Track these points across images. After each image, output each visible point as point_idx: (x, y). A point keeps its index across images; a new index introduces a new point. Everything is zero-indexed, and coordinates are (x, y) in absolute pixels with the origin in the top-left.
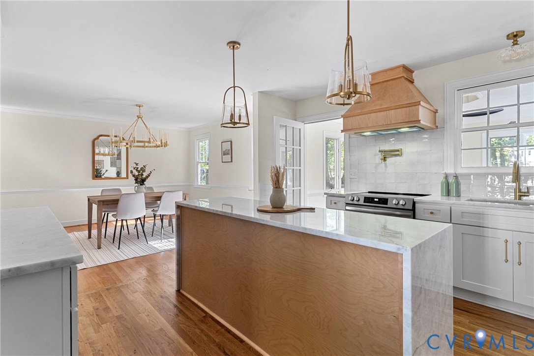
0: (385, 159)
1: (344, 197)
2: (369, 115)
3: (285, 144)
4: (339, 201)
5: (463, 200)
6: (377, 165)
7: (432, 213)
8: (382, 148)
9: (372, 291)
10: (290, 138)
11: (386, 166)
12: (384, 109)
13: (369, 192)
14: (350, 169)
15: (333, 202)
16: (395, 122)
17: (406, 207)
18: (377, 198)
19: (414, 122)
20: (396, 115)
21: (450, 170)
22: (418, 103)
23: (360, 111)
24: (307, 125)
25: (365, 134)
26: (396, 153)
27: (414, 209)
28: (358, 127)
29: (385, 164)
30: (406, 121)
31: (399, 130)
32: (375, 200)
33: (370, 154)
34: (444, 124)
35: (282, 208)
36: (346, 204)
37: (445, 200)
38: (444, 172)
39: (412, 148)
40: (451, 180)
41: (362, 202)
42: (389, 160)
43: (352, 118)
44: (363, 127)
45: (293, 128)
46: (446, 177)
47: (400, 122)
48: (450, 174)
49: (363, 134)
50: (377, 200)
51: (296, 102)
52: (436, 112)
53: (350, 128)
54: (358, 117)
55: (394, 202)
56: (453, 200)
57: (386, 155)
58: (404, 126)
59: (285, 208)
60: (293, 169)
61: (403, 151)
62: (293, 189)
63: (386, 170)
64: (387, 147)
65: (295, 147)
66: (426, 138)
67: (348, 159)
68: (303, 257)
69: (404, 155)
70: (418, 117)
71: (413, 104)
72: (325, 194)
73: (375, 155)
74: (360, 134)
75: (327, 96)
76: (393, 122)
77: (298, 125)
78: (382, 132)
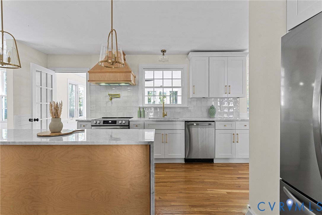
0: (111, 99)
1: (91, 122)
2: (105, 74)
3: (40, 85)
4: (87, 125)
5: (146, 119)
6: (107, 102)
7: (137, 126)
8: (110, 93)
9: (135, 167)
10: (44, 81)
11: (112, 103)
12: (114, 72)
13: (103, 118)
14: (91, 104)
15: (82, 126)
16: (119, 80)
17: (125, 124)
18: (110, 121)
19: (128, 81)
20: (120, 76)
21: (141, 106)
22: (130, 72)
23: (100, 71)
24: (57, 73)
25: (102, 84)
26: (117, 96)
27: (129, 125)
28: (99, 80)
29: (111, 102)
30: (125, 80)
31: (121, 84)
32: (110, 122)
33: (103, 96)
34: (138, 84)
35: (60, 132)
36: (92, 126)
37: (139, 119)
38: (139, 106)
39: (125, 94)
40: (142, 110)
41: (102, 124)
42: (113, 100)
43: (95, 74)
44: (102, 80)
45: (47, 74)
46: (140, 108)
47: (122, 80)
48: (141, 107)
49: (100, 84)
50: (111, 122)
51: (47, 55)
52: (135, 77)
53: (94, 80)
54: (98, 74)
55: (120, 122)
56: (142, 119)
57: (112, 97)
58: (124, 82)
59: (62, 132)
60: (47, 105)
61: (121, 95)
62: (47, 119)
63: (112, 105)
64: (112, 93)
65: (48, 88)
66: (129, 89)
67: (89, 98)
68: (89, 161)
69: (121, 97)
70: (130, 79)
71: (128, 72)
72: (76, 120)
73: (106, 97)
74: (99, 84)
75: (100, 61)
76: (118, 80)
77: (50, 72)
78: (111, 84)
